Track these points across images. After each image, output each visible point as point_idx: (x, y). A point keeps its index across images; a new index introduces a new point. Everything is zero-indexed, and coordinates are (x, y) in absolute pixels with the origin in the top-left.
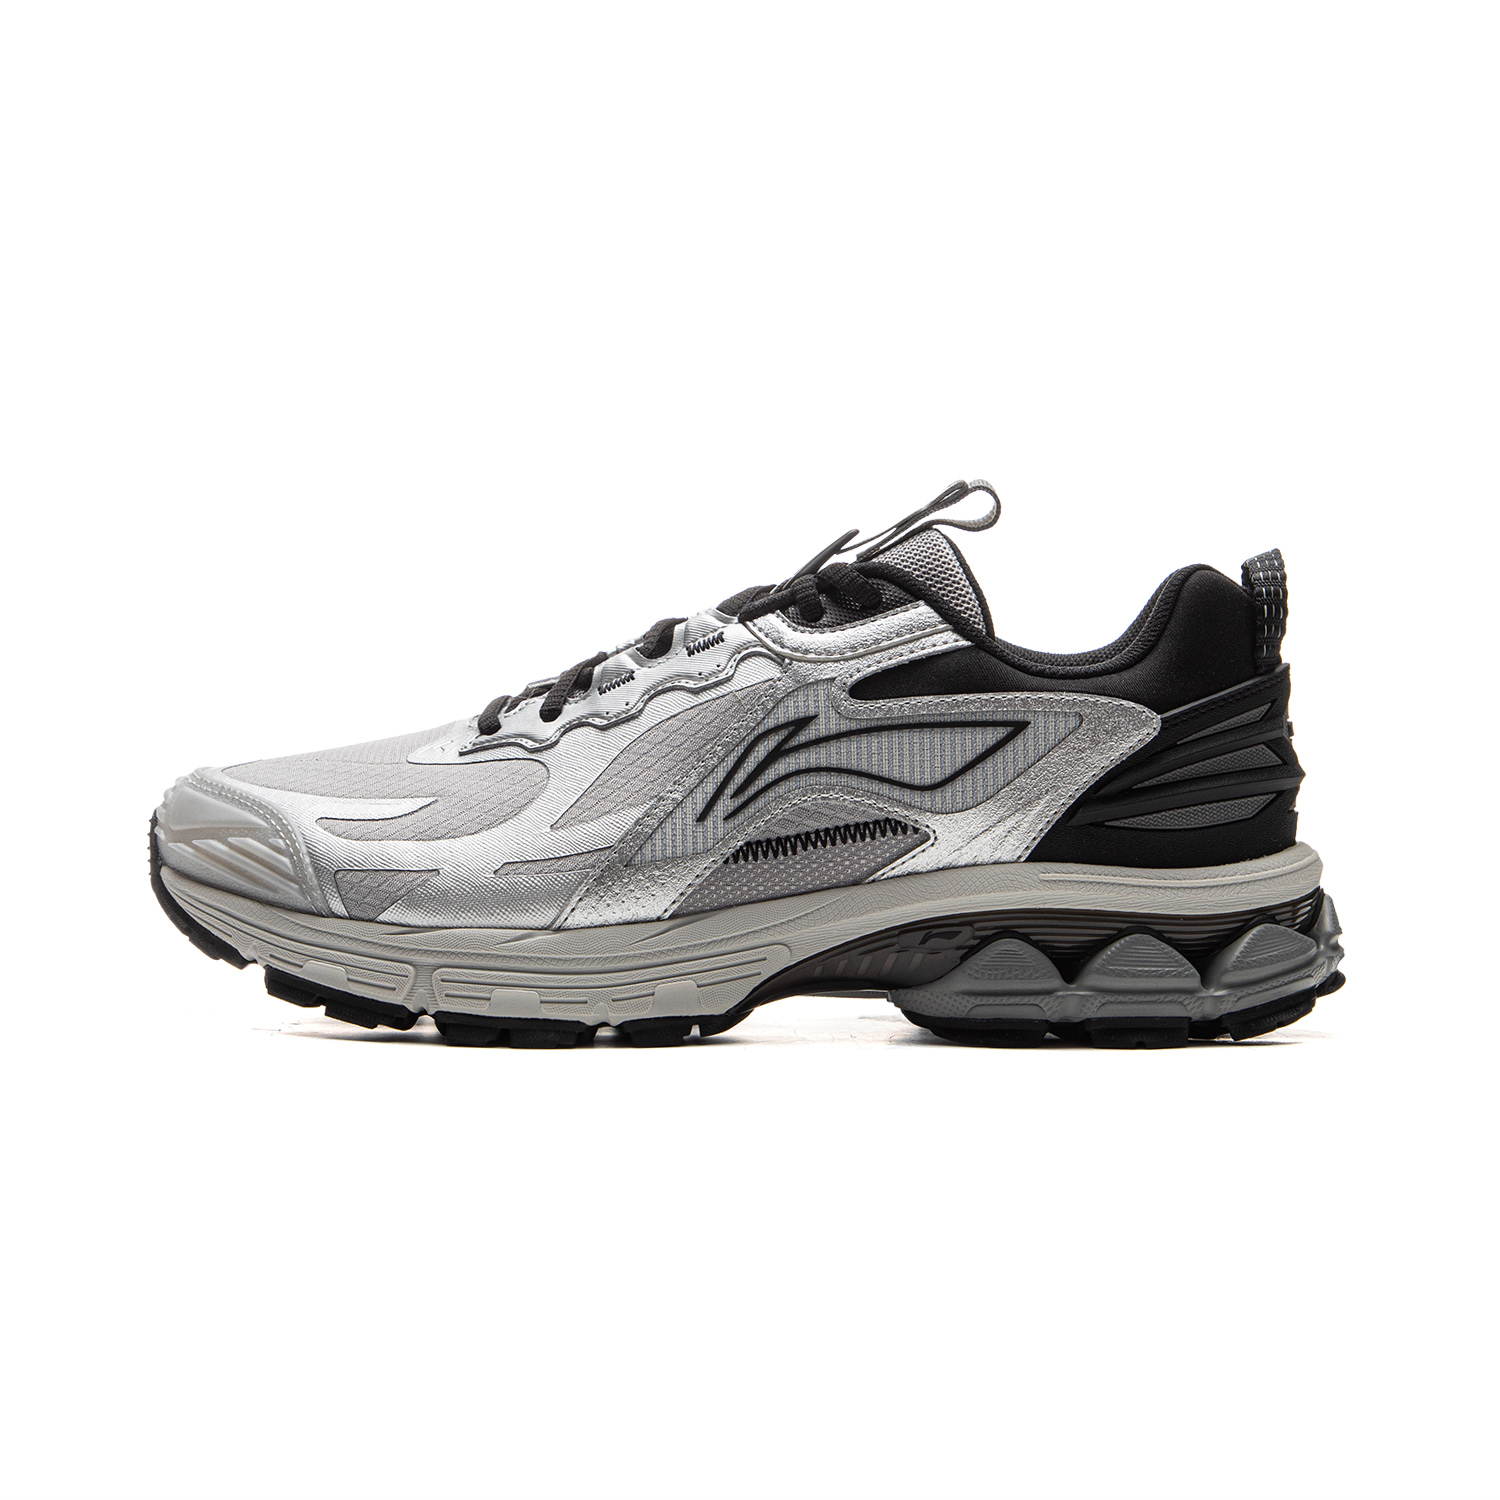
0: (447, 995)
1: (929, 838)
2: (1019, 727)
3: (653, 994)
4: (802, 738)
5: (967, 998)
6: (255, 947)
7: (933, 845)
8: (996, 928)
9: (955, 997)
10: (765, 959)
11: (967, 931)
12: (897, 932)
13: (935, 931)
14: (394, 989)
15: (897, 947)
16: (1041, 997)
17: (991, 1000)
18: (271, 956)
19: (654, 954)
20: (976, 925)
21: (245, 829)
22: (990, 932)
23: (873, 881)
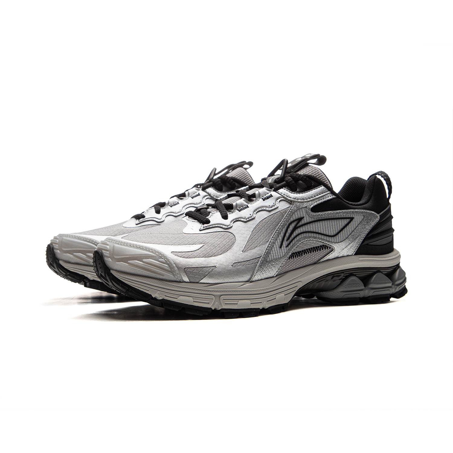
0: (225, 304)
1: (333, 250)
2: (352, 219)
3: (275, 299)
4: (300, 224)
5: (343, 293)
6: (158, 293)
7: (334, 252)
8: (349, 273)
9: (340, 293)
10: (297, 286)
11: (342, 275)
12: (326, 276)
13: (335, 275)
14: (209, 303)
15: (325, 280)
16: (360, 291)
17: (349, 293)
18: (165, 296)
19: (274, 287)
20: (345, 273)
21: (148, 256)
22: (348, 275)
23: (319, 263)
